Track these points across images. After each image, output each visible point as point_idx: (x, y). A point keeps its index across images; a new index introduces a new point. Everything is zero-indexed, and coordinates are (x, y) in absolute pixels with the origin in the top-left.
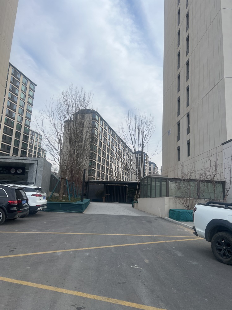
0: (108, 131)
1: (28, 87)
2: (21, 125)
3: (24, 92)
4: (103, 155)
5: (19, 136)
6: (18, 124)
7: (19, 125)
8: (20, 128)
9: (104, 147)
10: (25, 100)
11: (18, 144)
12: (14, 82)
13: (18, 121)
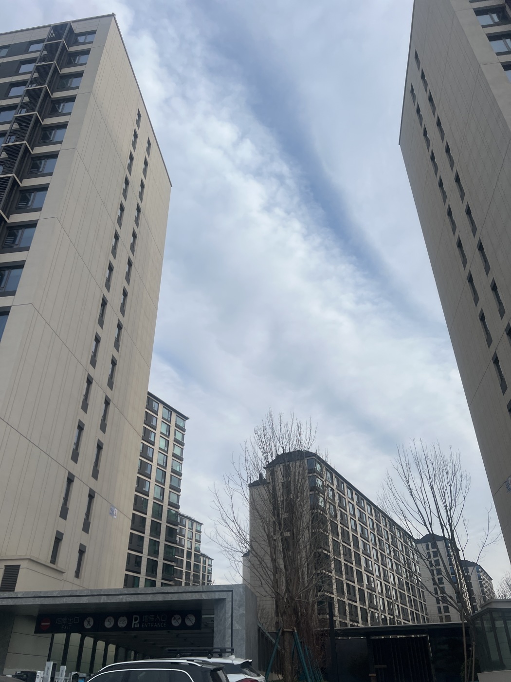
0: (346, 494)
1: (173, 425)
2: (162, 506)
3: (166, 436)
4: (345, 555)
5: (158, 530)
6: (155, 505)
7: (158, 506)
8: (160, 512)
9: (345, 534)
10: (167, 452)
11: (156, 549)
12: (148, 420)
13: (155, 498)
